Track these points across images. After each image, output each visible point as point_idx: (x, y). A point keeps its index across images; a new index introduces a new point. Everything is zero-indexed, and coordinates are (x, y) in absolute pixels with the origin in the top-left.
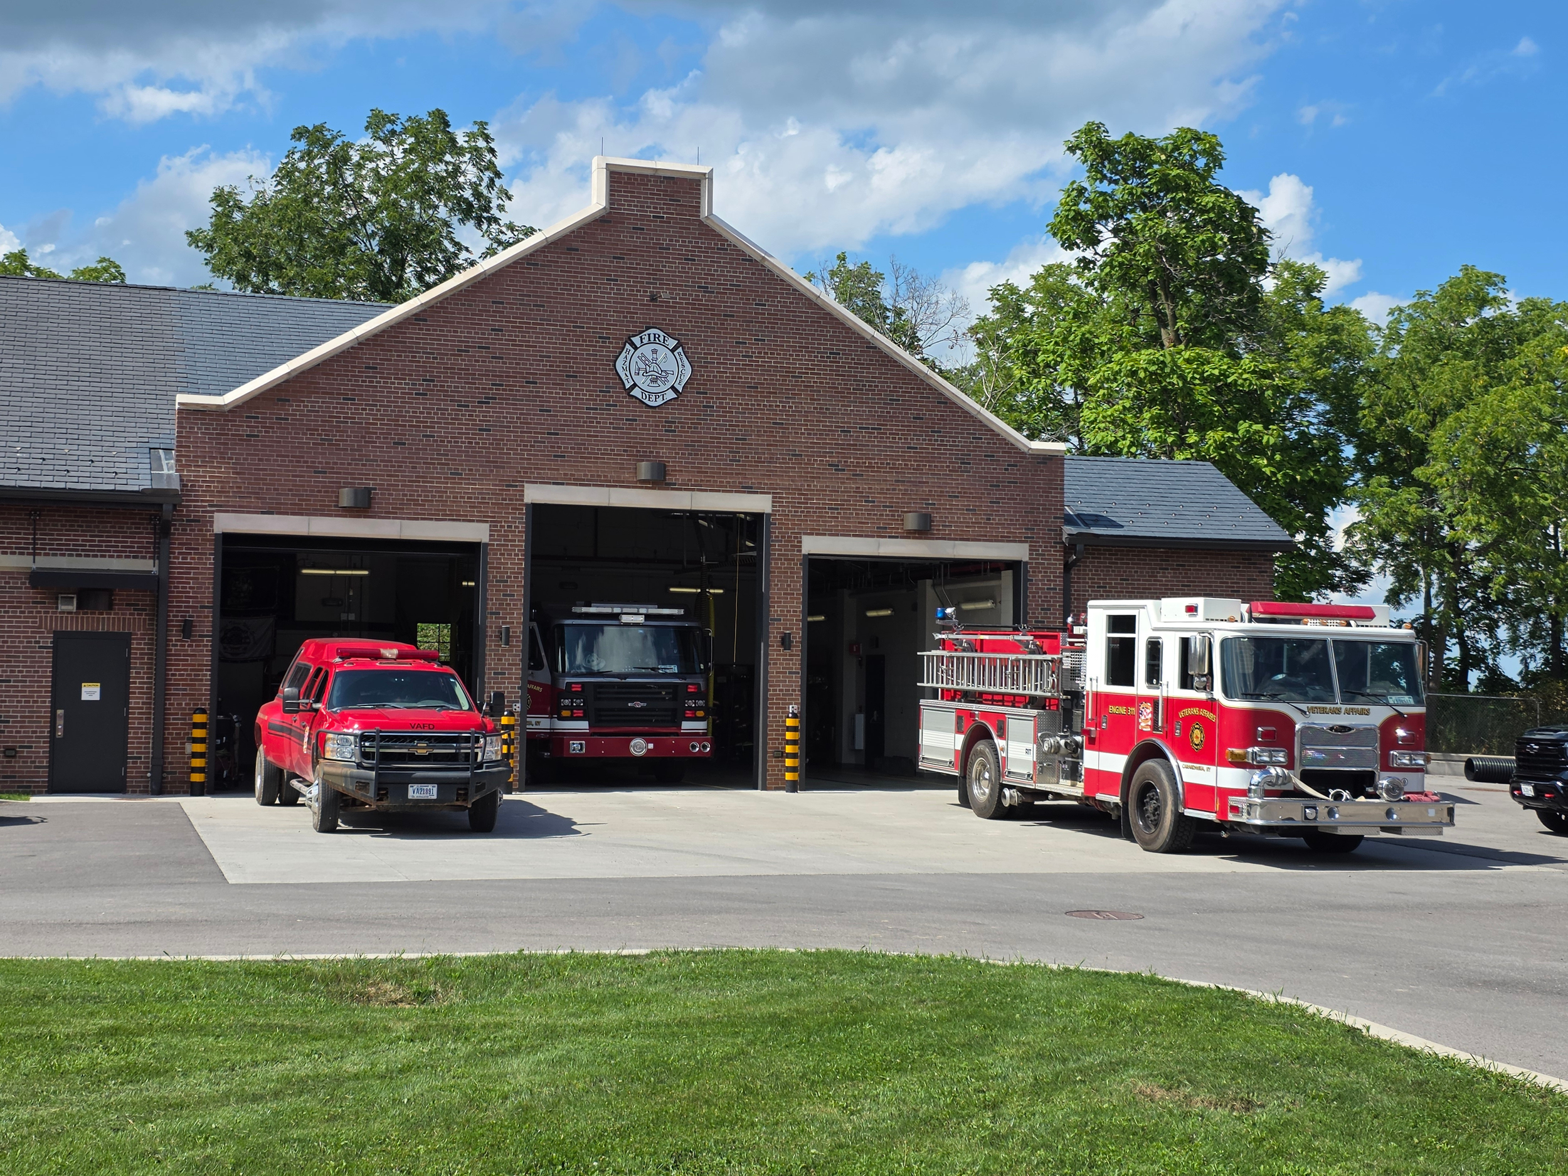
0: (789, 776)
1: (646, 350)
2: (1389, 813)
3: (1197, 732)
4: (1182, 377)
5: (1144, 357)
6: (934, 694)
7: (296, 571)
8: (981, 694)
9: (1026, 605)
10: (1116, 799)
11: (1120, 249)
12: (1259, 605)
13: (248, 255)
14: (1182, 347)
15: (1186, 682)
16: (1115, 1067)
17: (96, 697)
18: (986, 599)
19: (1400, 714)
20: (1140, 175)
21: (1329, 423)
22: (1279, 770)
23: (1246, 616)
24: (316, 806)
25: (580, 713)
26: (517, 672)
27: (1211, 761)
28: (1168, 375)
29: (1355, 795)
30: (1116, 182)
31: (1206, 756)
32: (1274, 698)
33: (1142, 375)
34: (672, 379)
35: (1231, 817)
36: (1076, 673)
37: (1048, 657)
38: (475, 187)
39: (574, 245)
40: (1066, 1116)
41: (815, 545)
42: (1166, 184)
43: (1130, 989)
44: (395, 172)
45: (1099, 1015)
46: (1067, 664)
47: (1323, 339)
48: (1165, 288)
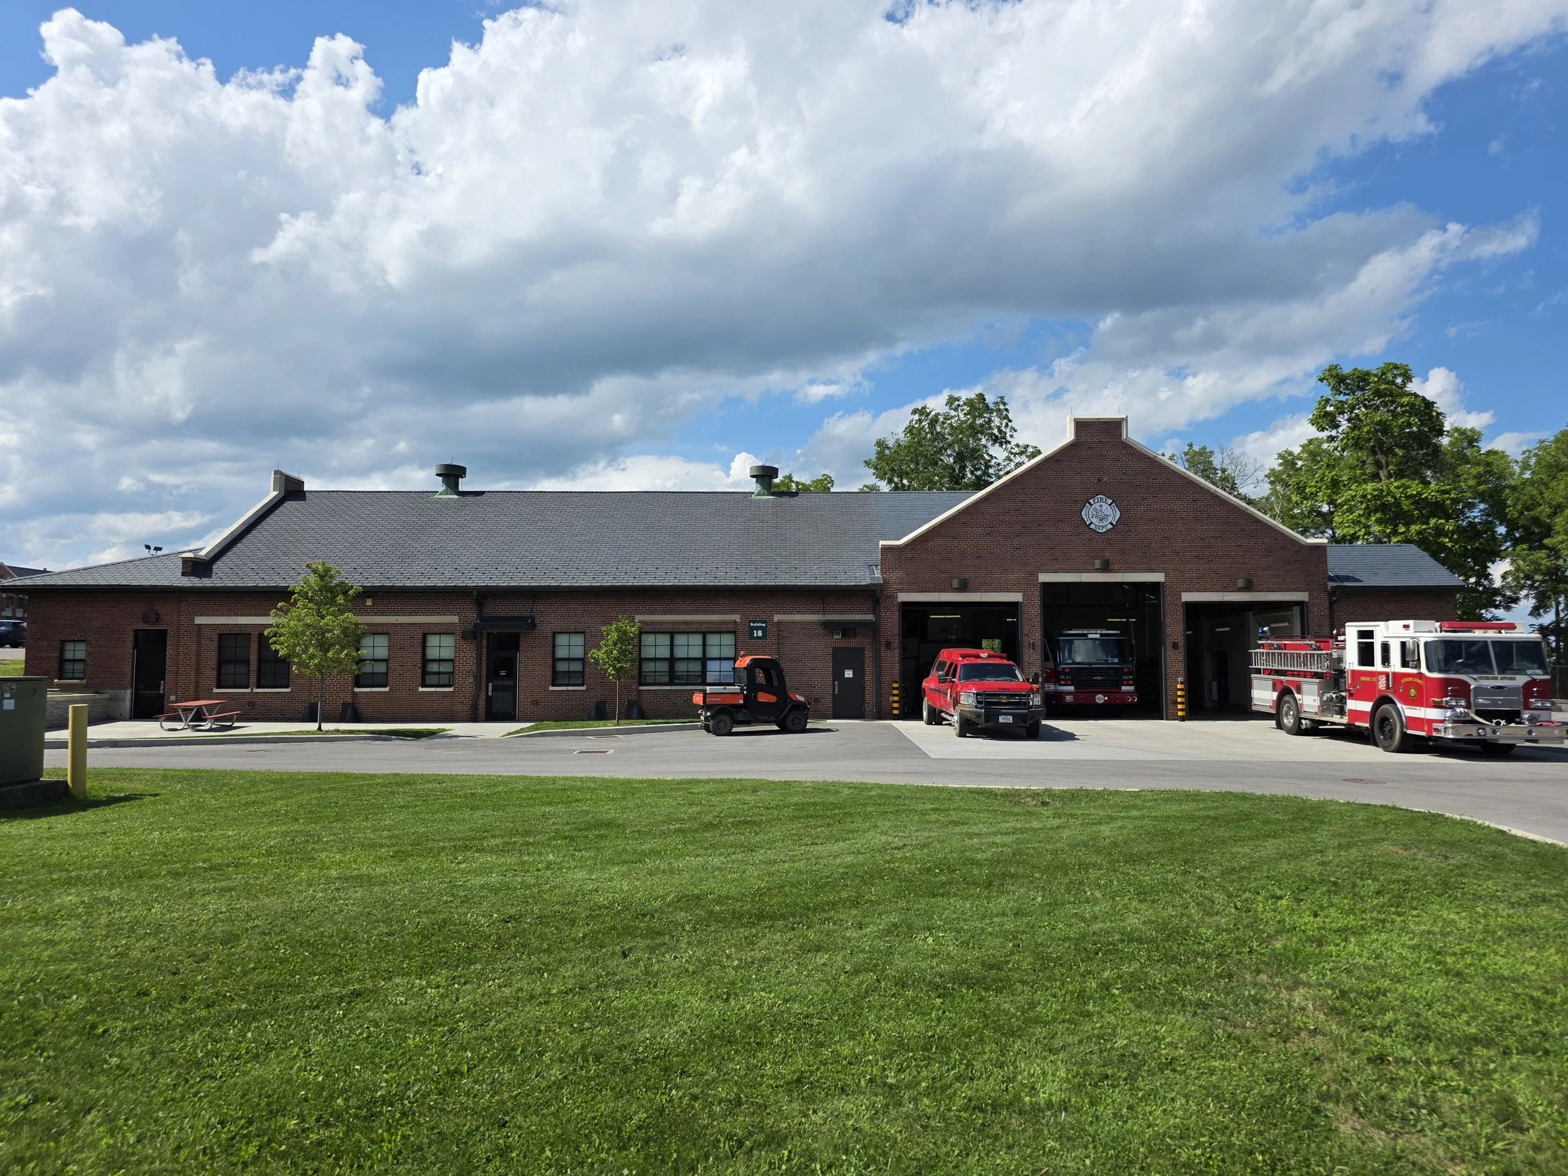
0: (1180, 713)
1: (1097, 506)
2: (1530, 732)
3: (1412, 690)
4: (1394, 497)
5: (1369, 487)
6: (1258, 671)
7: (927, 616)
8: (1286, 671)
9: (1308, 624)
10: (1367, 725)
11: (1353, 429)
12: (1446, 624)
13: (893, 470)
14: (1393, 480)
15: (1405, 664)
16: (1377, 841)
17: (851, 676)
18: (1285, 622)
19: (1534, 680)
20: (1362, 389)
21: (1488, 515)
22: (1462, 710)
23: (1439, 629)
24: (957, 725)
25: (1070, 683)
26: (1038, 663)
27: (1421, 705)
28: (1385, 496)
29: (1509, 722)
30: (1348, 394)
31: (1417, 702)
32: (1457, 672)
33: (1369, 497)
34: (1110, 519)
35: (1435, 734)
36: (1340, 660)
37: (1324, 652)
38: (999, 428)
39: (1059, 458)
40: (1356, 857)
41: (1187, 597)
42: (1378, 393)
43: (1383, 811)
44: (961, 424)
45: (1368, 820)
46: (1335, 655)
47: (1481, 469)
48: (1381, 448)
